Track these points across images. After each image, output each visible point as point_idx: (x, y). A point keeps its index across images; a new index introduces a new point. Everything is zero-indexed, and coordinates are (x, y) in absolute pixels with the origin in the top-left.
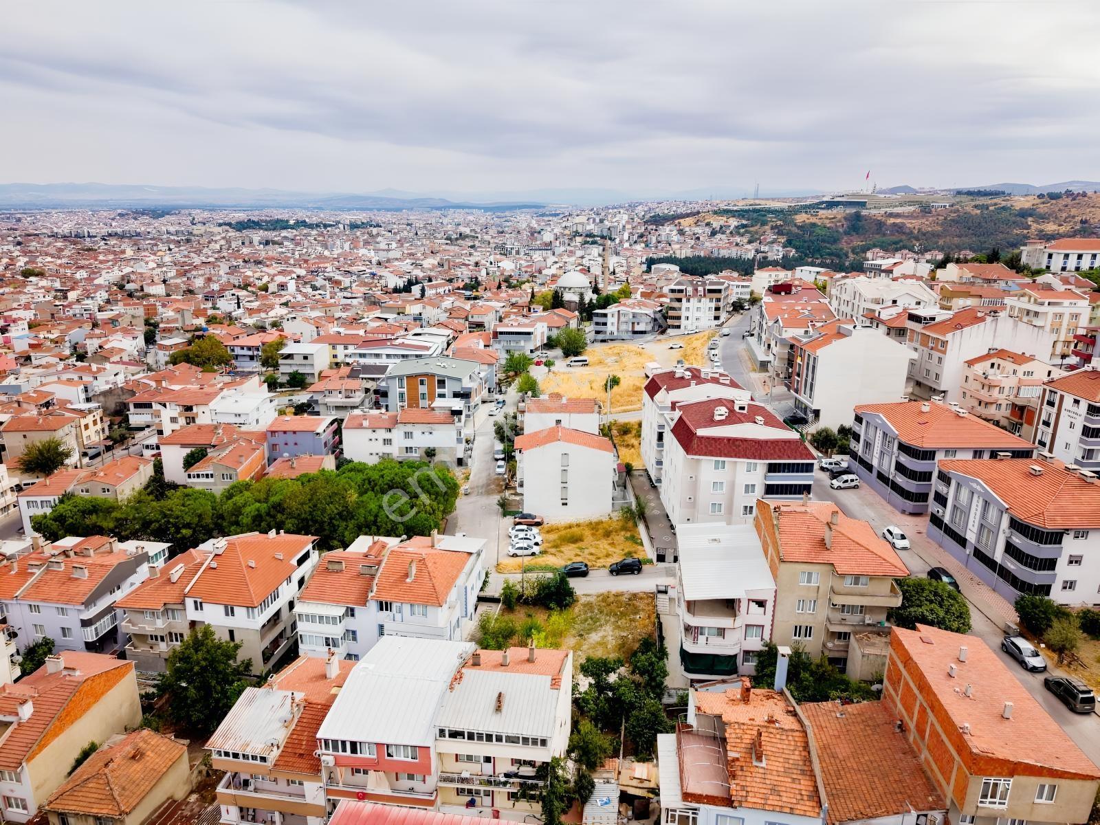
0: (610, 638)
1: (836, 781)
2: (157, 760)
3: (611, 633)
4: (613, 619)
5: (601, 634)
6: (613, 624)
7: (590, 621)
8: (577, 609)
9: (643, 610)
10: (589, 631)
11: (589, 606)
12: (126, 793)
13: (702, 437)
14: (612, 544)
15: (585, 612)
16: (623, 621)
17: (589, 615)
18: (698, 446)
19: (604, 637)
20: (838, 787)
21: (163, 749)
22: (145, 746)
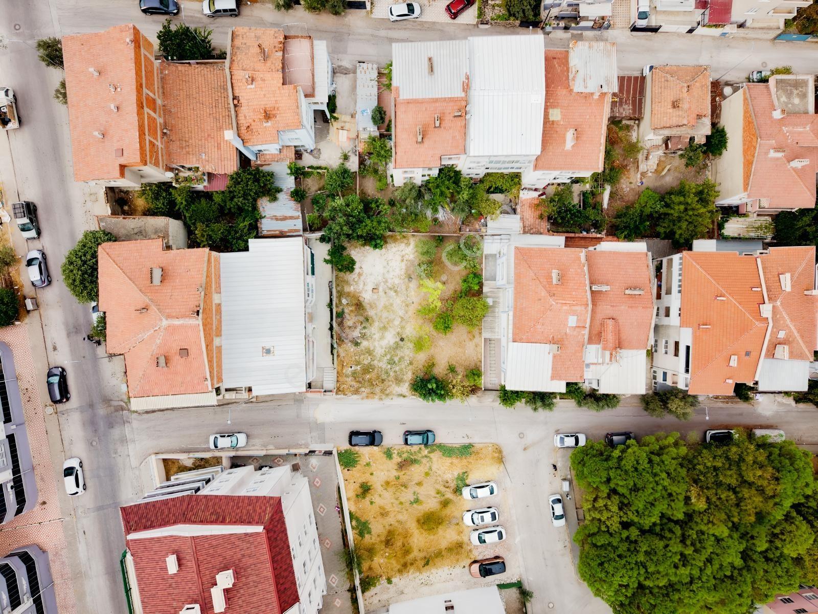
0: (377, 336)
1: (220, 98)
2: (662, 109)
3: (376, 343)
4: (376, 362)
5: (384, 343)
6: (374, 356)
7: (396, 359)
8: (409, 376)
9: (347, 376)
10: (397, 347)
11: (399, 380)
12: (663, 80)
13: (257, 523)
14: (384, 514)
15: (401, 370)
16: (366, 362)
17: (397, 369)
18: (264, 511)
19: (382, 338)
20: (219, 94)
21: (665, 118)
22: (677, 114)
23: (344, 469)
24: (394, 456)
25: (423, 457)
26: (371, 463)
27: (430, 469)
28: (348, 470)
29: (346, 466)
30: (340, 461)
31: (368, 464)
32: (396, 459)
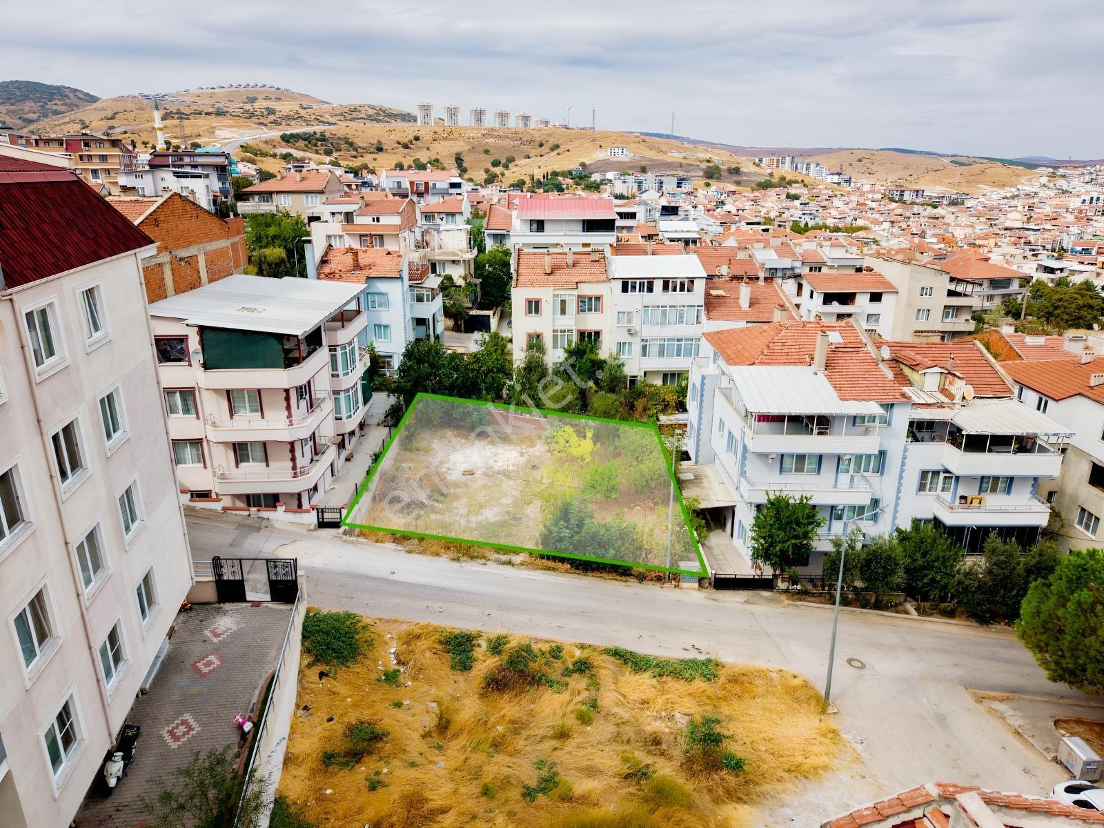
23: (309, 666)
24: (481, 650)
25: (568, 673)
26: (401, 678)
27: (594, 706)
28: (322, 675)
29: (317, 660)
30: (304, 637)
31: (391, 678)
32: (485, 663)
